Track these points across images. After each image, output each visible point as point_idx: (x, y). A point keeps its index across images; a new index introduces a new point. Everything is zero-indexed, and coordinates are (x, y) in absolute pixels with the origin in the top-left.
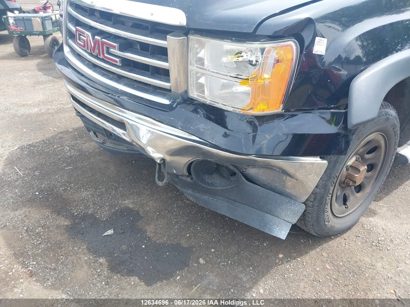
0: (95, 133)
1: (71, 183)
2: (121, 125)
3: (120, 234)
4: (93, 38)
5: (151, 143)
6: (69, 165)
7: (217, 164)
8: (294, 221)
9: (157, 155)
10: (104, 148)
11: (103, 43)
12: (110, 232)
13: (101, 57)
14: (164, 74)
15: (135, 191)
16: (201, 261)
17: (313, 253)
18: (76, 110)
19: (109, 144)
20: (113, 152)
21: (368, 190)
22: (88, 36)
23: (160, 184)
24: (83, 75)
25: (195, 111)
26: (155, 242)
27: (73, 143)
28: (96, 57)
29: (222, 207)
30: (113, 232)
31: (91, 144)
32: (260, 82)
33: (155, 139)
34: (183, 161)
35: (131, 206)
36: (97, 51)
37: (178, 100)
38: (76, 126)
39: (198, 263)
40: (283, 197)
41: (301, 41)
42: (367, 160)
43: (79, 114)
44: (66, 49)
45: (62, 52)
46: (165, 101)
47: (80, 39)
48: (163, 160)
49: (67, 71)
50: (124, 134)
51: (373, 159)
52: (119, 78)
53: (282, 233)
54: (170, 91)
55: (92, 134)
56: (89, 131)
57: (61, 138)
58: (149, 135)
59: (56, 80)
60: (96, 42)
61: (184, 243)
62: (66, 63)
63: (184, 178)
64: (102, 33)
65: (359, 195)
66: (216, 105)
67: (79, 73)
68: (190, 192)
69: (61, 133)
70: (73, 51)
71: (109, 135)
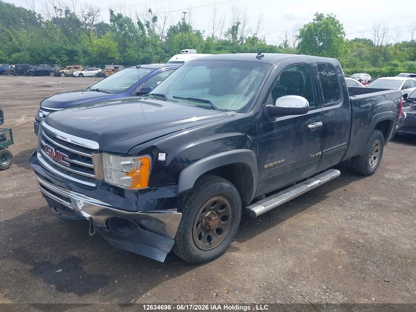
0: (55, 209)
1: (35, 244)
2: (68, 199)
3: (67, 271)
4: (55, 151)
5: (83, 208)
6: (35, 232)
7: (125, 220)
8: (169, 251)
9: (86, 215)
10: (61, 218)
11: (61, 154)
12: (60, 271)
13: (59, 162)
14: (91, 170)
15: (80, 246)
16: (116, 281)
17: (187, 274)
18: (42, 193)
19: (64, 215)
20: (66, 220)
21: (226, 233)
22: (52, 150)
23: (91, 235)
24: (48, 171)
25: (108, 190)
26: (89, 274)
27: (38, 217)
28: (56, 161)
29: (129, 247)
30: (61, 270)
31: (52, 218)
32: (135, 174)
33: (87, 207)
34: (103, 218)
35: (76, 255)
36: (57, 158)
37: (100, 184)
38: (43, 205)
39: (114, 283)
40: (161, 237)
41: (152, 156)
42: (221, 213)
43: (44, 195)
44: (39, 155)
45: (35, 157)
46: (94, 185)
47: (48, 151)
48: (90, 218)
49: (38, 168)
50: (70, 205)
51: (224, 212)
52: (69, 173)
53: (162, 259)
54: (95, 179)
55: (53, 209)
56: (51, 207)
57: (29, 214)
58: (83, 205)
59: (28, 170)
60: (57, 153)
61: (107, 274)
62: (38, 163)
63: (105, 230)
64: (60, 149)
65: (220, 236)
66: (118, 186)
67: (46, 170)
68: (111, 240)
69: (30, 211)
70: (43, 156)
71: (64, 208)
